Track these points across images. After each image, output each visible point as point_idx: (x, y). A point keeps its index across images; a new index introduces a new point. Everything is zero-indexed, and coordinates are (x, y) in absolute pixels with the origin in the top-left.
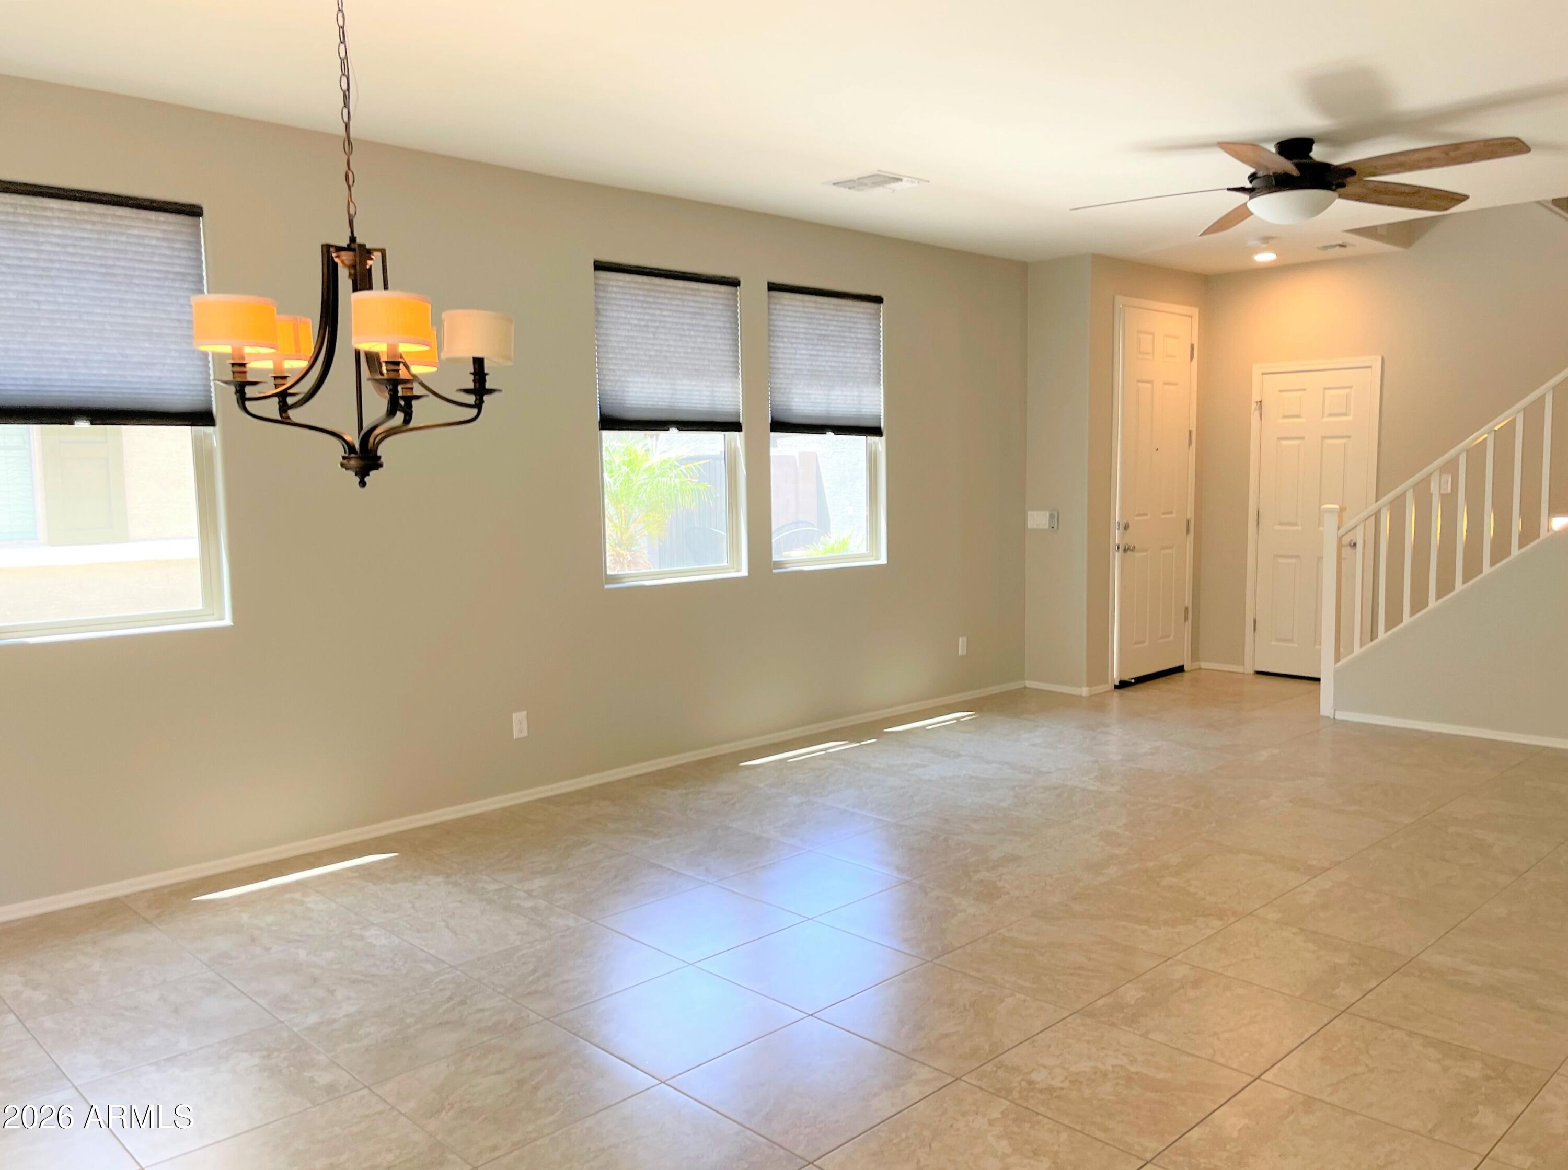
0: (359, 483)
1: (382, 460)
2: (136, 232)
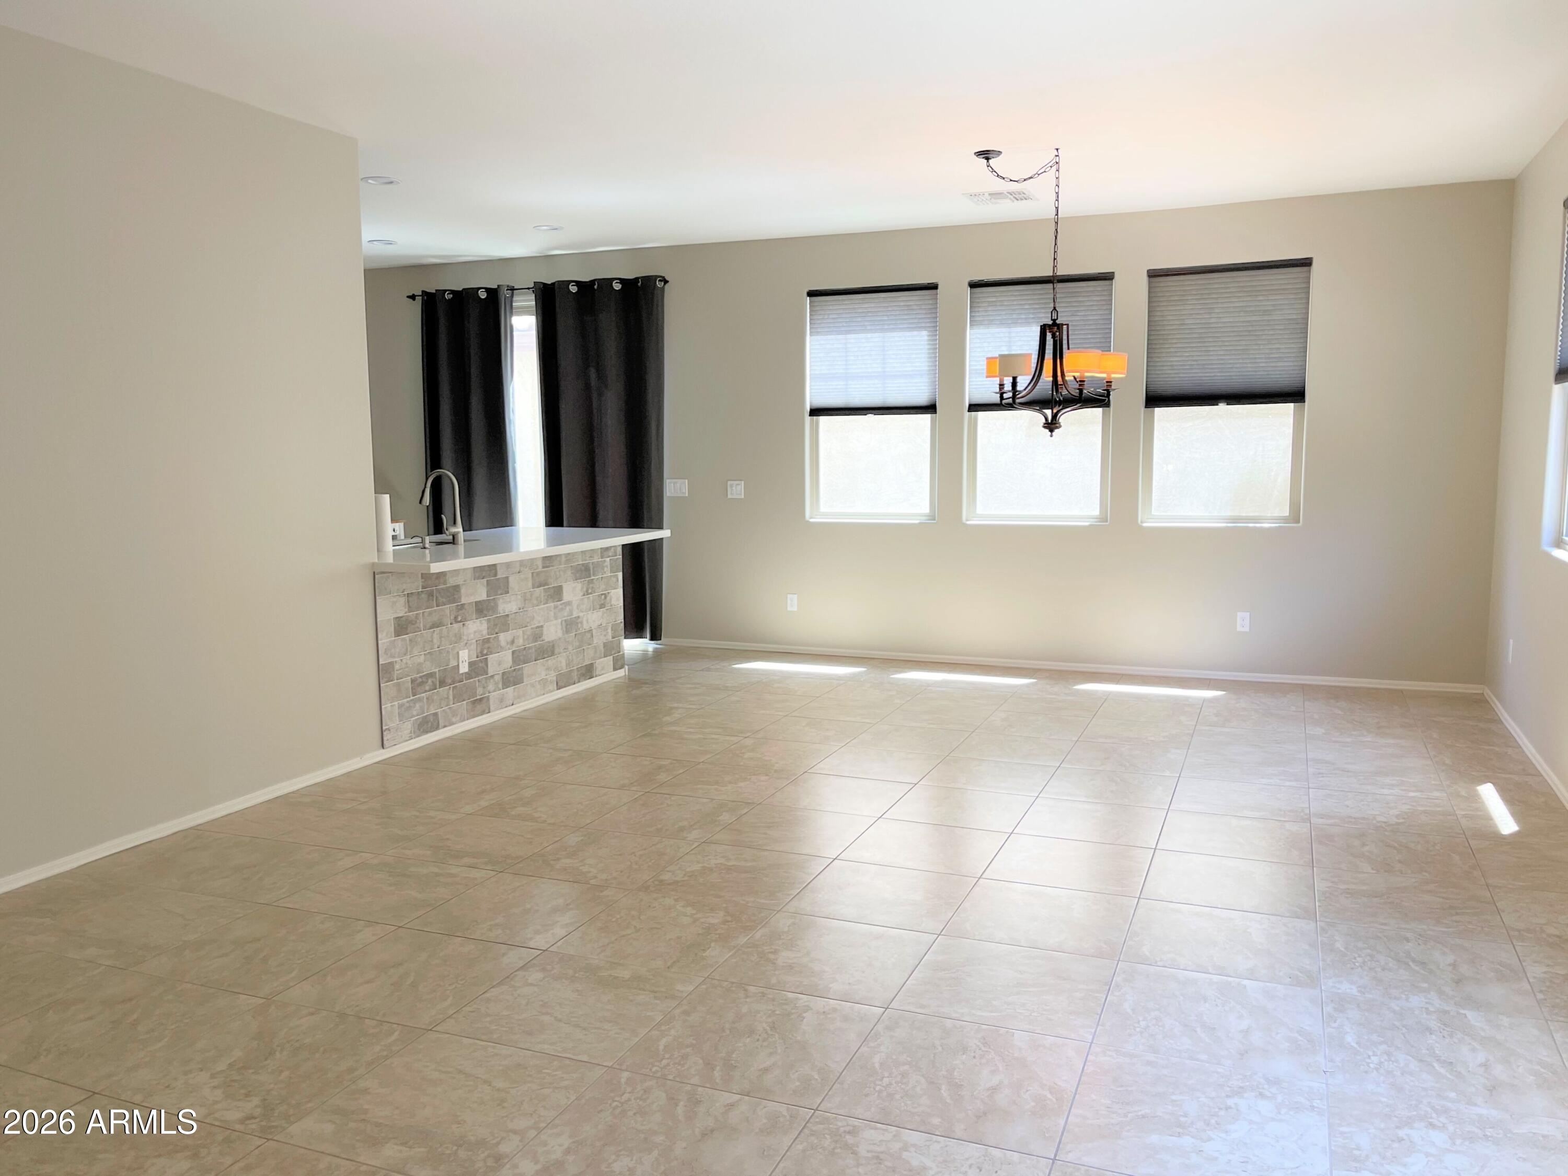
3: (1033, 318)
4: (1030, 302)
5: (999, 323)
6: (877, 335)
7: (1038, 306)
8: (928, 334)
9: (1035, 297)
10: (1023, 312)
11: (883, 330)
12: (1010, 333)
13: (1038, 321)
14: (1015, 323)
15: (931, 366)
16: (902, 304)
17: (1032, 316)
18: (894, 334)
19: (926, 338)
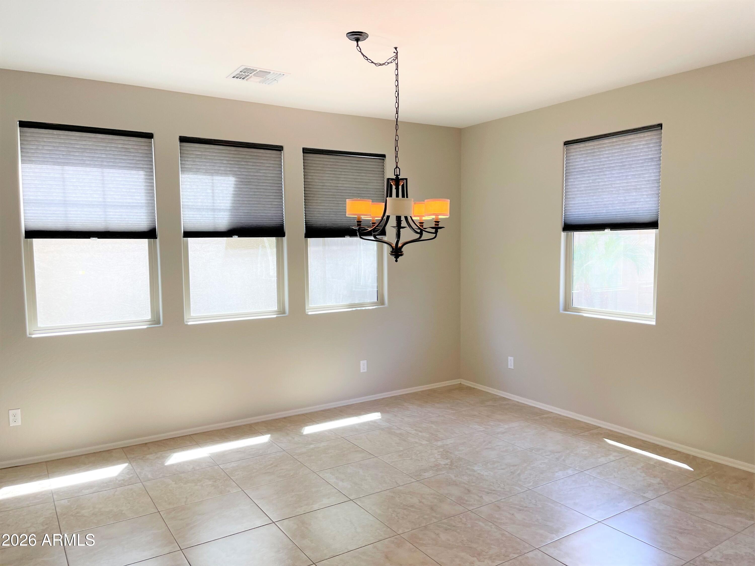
0: (395, 260)
1: (404, 252)
2: (635, 144)
3: (230, 171)
4: (227, 159)
5: (204, 171)
6: (95, 169)
7: (233, 163)
8: (146, 174)
9: (231, 156)
10: (222, 165)
11: (102, 166)
12: (213, 180)
13: (233, 173)
14: (217, 173)
15: (150, 200)
16: (120, 146)
17: (229, 169)
18: (112, 171)
19: (143, 177)
